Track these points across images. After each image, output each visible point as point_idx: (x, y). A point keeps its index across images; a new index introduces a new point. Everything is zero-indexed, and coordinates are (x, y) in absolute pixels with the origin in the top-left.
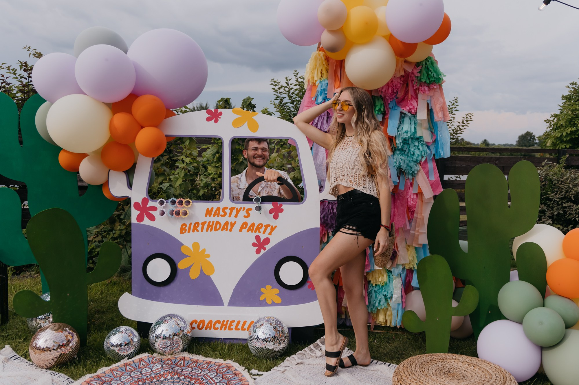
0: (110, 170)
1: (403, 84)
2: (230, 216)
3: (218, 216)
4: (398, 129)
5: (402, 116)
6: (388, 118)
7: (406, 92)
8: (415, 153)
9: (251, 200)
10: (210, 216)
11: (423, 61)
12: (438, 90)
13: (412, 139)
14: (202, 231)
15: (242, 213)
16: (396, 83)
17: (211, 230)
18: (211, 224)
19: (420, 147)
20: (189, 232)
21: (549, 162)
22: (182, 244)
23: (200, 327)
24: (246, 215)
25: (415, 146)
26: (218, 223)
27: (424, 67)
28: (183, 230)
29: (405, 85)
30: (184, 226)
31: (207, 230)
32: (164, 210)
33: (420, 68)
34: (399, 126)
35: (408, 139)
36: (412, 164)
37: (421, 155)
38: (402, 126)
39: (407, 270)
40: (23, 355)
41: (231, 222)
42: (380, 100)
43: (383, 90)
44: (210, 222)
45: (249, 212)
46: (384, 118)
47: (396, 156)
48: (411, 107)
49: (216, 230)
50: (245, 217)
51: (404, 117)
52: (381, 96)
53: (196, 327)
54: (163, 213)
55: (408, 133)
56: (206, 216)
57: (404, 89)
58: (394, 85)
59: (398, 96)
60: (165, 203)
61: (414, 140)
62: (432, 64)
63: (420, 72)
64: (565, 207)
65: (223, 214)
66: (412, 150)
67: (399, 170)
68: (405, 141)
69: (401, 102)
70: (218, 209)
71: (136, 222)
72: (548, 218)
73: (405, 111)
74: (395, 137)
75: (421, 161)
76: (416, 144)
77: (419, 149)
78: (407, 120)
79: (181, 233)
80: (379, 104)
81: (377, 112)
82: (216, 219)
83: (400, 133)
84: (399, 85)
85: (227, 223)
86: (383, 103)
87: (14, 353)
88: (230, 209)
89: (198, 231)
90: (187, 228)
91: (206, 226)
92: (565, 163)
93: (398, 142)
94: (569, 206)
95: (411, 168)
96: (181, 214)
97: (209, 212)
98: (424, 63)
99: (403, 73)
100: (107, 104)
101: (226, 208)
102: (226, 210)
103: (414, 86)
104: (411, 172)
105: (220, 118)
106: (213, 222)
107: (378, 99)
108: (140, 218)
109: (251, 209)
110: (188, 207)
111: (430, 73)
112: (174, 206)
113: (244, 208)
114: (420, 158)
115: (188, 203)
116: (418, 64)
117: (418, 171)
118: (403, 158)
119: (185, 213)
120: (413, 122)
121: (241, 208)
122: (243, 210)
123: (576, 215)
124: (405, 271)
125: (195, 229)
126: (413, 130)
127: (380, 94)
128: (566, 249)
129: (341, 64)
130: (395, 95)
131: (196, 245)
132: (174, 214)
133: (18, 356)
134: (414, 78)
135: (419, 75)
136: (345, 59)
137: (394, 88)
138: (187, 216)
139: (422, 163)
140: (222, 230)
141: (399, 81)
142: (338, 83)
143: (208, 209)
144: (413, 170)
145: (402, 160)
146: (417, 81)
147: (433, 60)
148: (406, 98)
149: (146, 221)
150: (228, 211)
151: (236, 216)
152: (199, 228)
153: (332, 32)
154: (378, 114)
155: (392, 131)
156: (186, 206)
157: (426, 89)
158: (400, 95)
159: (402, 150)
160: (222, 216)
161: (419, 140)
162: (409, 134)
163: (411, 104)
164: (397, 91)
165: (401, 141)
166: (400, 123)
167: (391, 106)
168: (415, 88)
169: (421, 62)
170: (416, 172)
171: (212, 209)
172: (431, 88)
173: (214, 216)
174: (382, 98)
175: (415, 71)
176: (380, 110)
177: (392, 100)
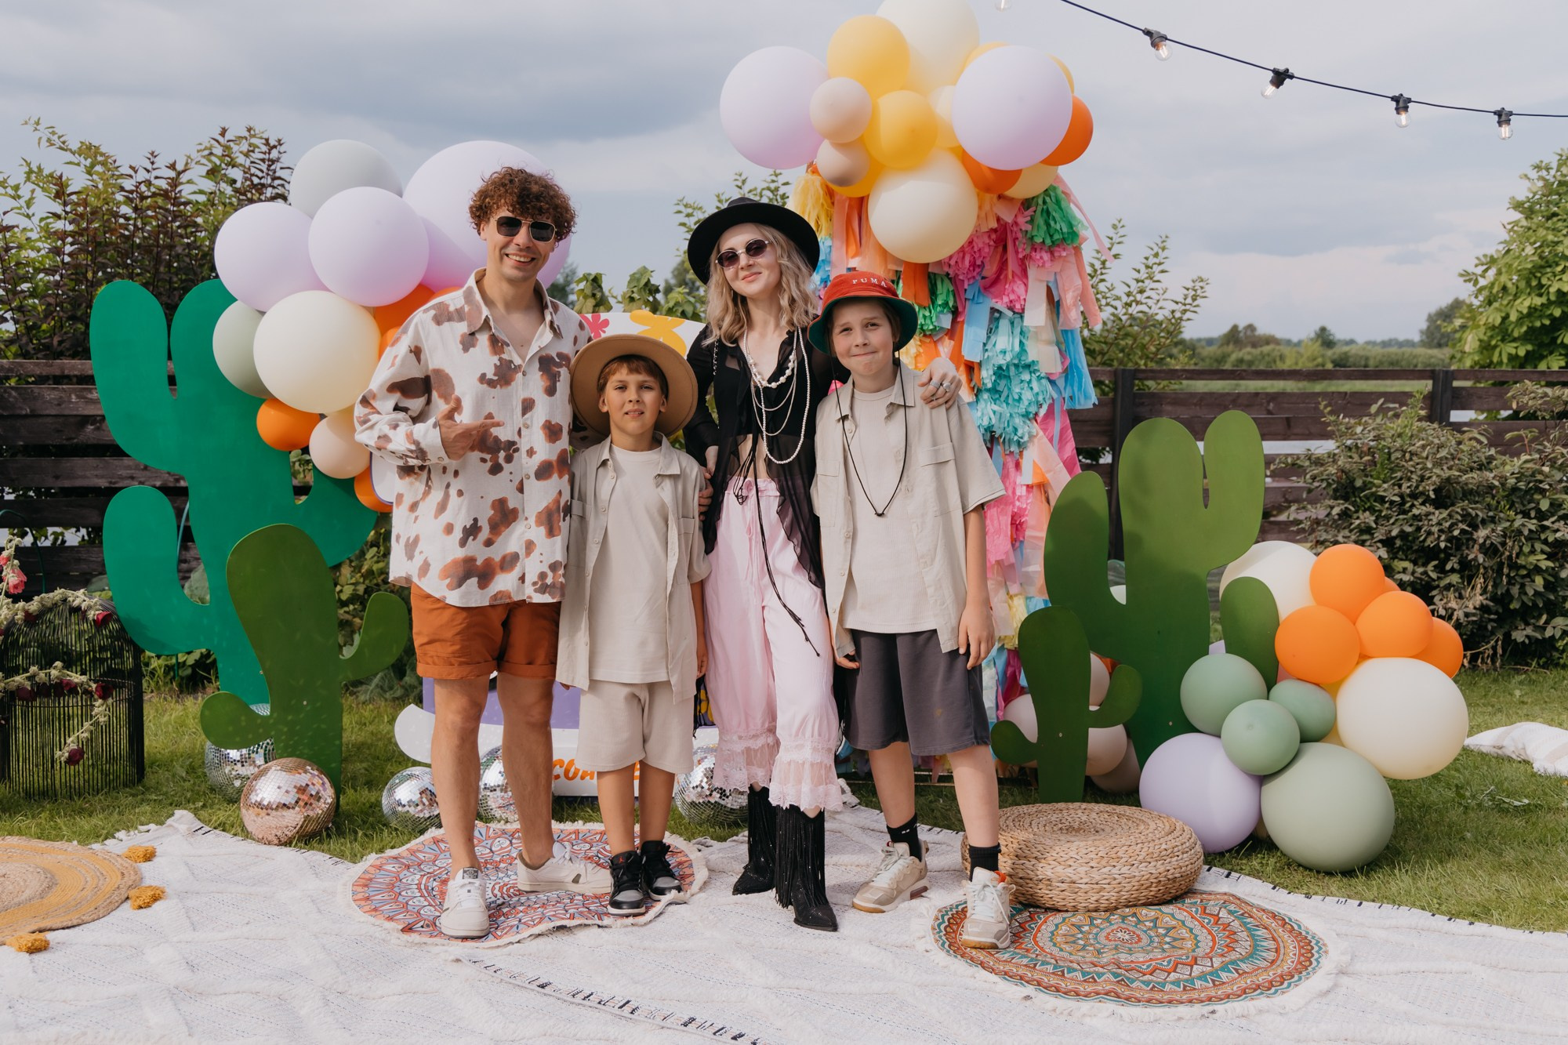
1: (996, 247)
4: (985, 345)
5: (995, 315)
6: (963, 322)
7: (1003, 265)
8: (1023, 397)
11: (1037, 197)
12: (1073, 259)
13: (1016, 366)
16: (981, 245)
19: (1035, 384)
21: (1392, 406)
23: (571, 775)
25: (1022, 381)
27: (1039, 209)
29: (1000, 249)
33: (1030, 212)
34: (989, 338)
35: (1008, 367)
36: (1018, 421)
37: (1037, 402)
38: (993, 339)
39: (1009, 650)
40: (219, 825)
42: (946, 281)
43: (952, 262)
46: (954, 321)
47: (982, 404)
48: (1012, 297)
51: (998, 319)
52: (948, 274)
53: (562, 775)
55: (1007, 354)
57: (998, 257)
58: (976, 249)
59: (985, 273)
61: (1021, 369)
62: (1058, 202)
63: (1032, 221)
64: (1417, 518)
66: (1017, 390)
67: (989, 435)
68: (1001, 373)
69: (992, 285)
72: (1379, 545)
73: (998, 306)
74: (980, 364)
75: (1036, 414)
76: (1026, 376)
77: (1032, 389)
78: (1004, 324)
80: (945, 291)
81: (939, 309)
83: (990, 354)
84: (987, 250)
86: (951, 288)
87: (199, 824)
93: (987, 375)
94: (1428, 514)
95: (1016, 430)
98: (1040, 201)
99: (994, 225)
103: (1020, 250)
104: (1016, 438)
107: (942, 281)
111: (1052, 223)
114: (1033, 409)
116: (1027, 204)
117: (1031, 437)
118: (996, 408)
120: (1017, 331)
123: (1439, 537)
124: (1005, 654)
126: (1017, 348)
127: (946, 269)
129: (860, 205)
130: (977, 270)
133: (209, 828)
134: (1020, 235)
135: (1029, 227)
136: (868, 196)
137: (977, 256)
139: (1039, 420)
141: (987, 241)
142: (853, 248)
144: (1019, 433)
145: (994, 412)
146: (1024, 241)
147: (1059, 192)
148: (1002, 277)
153: (842, 146)
154: (942, 312)
155: (971, 349)
157: (1046, 256)
158: (990, 270)
159: (994, 391)
161: (1032, 369)
162: (1008, 357)
163: (1013, 291)
164: (982, 262)
165: (991, 372)
166: (990, 331)
167: (969, 295)
168: (1021, 256)
169: (1033, 198)
170: (1026, 438)
172: (1056, 254)
174: (950, 279)
175: (1021, 220)
176: (946, 304)
177: (972, 281)
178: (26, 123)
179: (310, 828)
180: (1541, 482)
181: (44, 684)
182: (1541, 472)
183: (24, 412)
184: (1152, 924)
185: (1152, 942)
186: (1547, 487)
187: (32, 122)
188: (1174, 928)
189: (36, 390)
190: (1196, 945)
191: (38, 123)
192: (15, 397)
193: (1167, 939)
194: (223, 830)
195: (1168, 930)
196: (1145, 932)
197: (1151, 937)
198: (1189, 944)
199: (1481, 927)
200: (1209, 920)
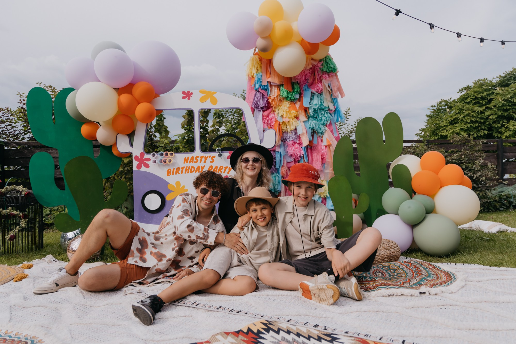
0: (117, 134)
1: (312, 74)
2: (200, 162)
3: (193, 163)
4: (310, 103)
5: (313, 94)
6: (303, 96)
7: (314, 79)
8: (322, 119)
9: (214, 150)
10: (187, 163)
11: (323, 59)
12: (335, 77)
13: (320, 109)
14: (182, 173)
15: (209, 160)
16: (307, 73)
17: (188, 173)
18: (188, 168)
19: (326, 115)
20: (173, 174)
22: (169, 183)
24: (212, 161)
25: (322, 114)
26: (192, 167)
27: (324, 61)
28: (169, 173)
29: (313, 75)
30: (169, 171)
31: (185, 173)
32: (156, 160)
33: (322, 62)
34: (311, 101)
35: (317, 110)
36: (321, 126)
37: (327, 120)
38: (312, 101)
39: (322, 198)
41: (202, 166)
42: (297, 84)
43: (299, 78)
44: (187, 167)
45: (214, 158)
46: (300, 97)
47: (310, 121)
48: (318, 88)
49: (191, 172)
50: (211, 162)
51: (313, 96)
52: (298, 82)
54: (155, 162)
55: (317, 105)
56: (184, 163)
57: (313, 77)
58: (306, 74)
59: (308, 82)
60: (156, 155)
61: (321, 110)
62: (330, 60)
63: (322, 65)
65: (196, 161)
66: (321, 117)
67: (312, 131)
68: (315, 111)
69: (311, 85)
70: (193, 158)
71: (136, 169)
73: (314, 91)
74: (308, 108)
75: (326, 124)
76: (323, 112)
77: (325, 116)
78: (315, 97)
79: (168, 175)
80: (297, 87)
81: (295, 93)
82: (191, 164)
83: (312, 105)
84: (309, 74)
85: (199, 167)
86: (299, 86)
87: (54, 259)
88: (200, 157)
89: (179, 173)
90: (172, 172)
91: (184, 169)
93: (311, 112)
95: (321, 129)
96: (167, 161)
97: (186, 160)
98: (324, 59)
99: (311, 66)
100: (114, 89)
101: (198, 157)
102: (198, 158)
103: (319, 74)
104: (321, 131)
105: (191, 96)
106: (189, 167)
107: (296, 85)
108: (139, 167)
109: (214, 157)
110: (172, 156)
111: (329, 65)
112: (162, 157)
113: (210, 156)
114: (326, 122)
115: (172, 154)
116: (320, 61)
117: (326, 131)
118: (314, 122)
119: (170, 161)
120: (320, 98)
121: (208, 156)
122: (209, 158)
124: (321, 199)
125: (177, 172)
126: (320, 103)
127: (297, 80)
128: (423, 166)
129: (270, 62)
130: (306, 81)
131: (178, 183)
132: (163, 162)
133: (57, 260)
134: (319, 69)
135: (322, 67)
136: (272, 59)
137: (306, 76)
138: (171, 163)
139: (327, 126)
140: (196, 172)
141: (309, 72)
142: (268, 75)
143: (185, 158)
144: (322, 130)
145: (314, 123)
146: (320, 71)
147: (330, 57)
148: (314, 83)
149: (143, 169)
150: (199, 159)
151: (205, 162)
152: (180, 172)
153: (263, 38)
154: (296, 94)
155: (306, 104)
156: (170, 156)
157: (327, 76)
158: (310, 81)
159: (314, 117)
160: (195, 162)
161: (325, 110)
162: (317, 106)
163: (318, 86)
164: (308, 79)
165: (312, 111)
166: (311, 100)
167: (304, 89)
168: (319, 76)
169: (322, 59)
170: (324, 131)
171: (188, 158)
172: (330, 75)
173: (190, 163)
174: (298, 84)
175: (319, 65)
176: (297, 91)
177: (305, 85)
178: (37, 83)
180: (462, 161)
182: (462, 158)
184: (388, 268)
185: (390, 275)
186: (464, 162)
187: (39, 83)
188: (397, 269)
190: (407, 274)
191: (41, 84)
192: (26, 152)
193: (395, 274)
194: (62, 261)
195: (395, 270)
196: (386, 271)
197: (389, 274)
198: (404, 275)
200: (408, 265)
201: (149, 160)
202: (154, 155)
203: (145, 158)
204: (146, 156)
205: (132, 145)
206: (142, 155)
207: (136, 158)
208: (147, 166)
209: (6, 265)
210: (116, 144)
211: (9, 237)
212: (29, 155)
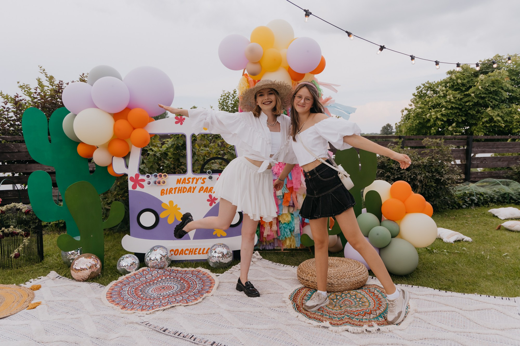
0: (113, 156)
2: (192, 183)
3: (185, 183)
9: (205, 173)
10: (179, 183)
14: (175, 193)
15: (200, 181)
17: (181, 193)
18: (180, 189)
20: (166, 194)
21: (392, 145)
22: (162, 202)
23: (176, 254)
24: (203, 182)
26: (185, 188)
28: (162, 193)
30: (163, 191)
31: (178, 193)
32: (150, 181)
40: (64, 275)
41: (193, 187)
44: (179, 188)
45: (205, 180)
49: (183, 192)
50: (202, 183)
53: (173, 254)
54: (149, 183)
56: (177, 184)
60: (150, 177)
64: (402, 173)
65: (188, 182)
70: (185, 179)
71: (132, 189)
72: (392, 181)
79: (161, 195)
82: (184, 185)
85: (190, 188)
87: (58, 275)
88: (192, 179)
89: (172, 193)
90: (165, 192)
91: (177, 190)
92: (401, 145)
94: (404, 172)
96: (161, 183)
97: (179, 181)
100: (110, 114)
101: (190, 178)
102: (189, 180)
105: (184, 122)
106: (182, 187)
108: (134, 187)
109: (205, 178)
110: (165, 178)
112: (156, 178)
113: (201, 178)
115: (165, 176)
119: (164, 182)
121: (199, 178)
122: (201, 179)
123: (408, 178)
125: (170, 192)
128: (393, 194)
131: (171, 202)
132: (157, 183)
133: (61, 276)
138: (165, 184)
140: (188, 192)
143: (178, 179)
149: (138, 189)
150: (191, 180)
151: (196, 183)
152: (173, 192)
153: (254, 63)
156: (164, 178)
160: (187, 183)
171: (181, 179)
173: (182, 184)
179: (93, 275)
180: (432, 164)
181: (7, 233)
182: (432, 161)
183: (16, 151)
184: (355, 297)
185: (356, 304)
186: (434, 165)
188: (362, 298)
189: (19, 145)
190: (369, 304)
192: (13, 147)
193: (360, 302)
194: (66, 277)
195: (360, 299)
196: (353, 300)
197: (355, 302)
198: (367, 304)
199: (449, 293)
200: (372, 294)
201: (143, 180)
202: (148, 176)
203: (139, 179)
204: (141, 177)
205: (127, 167)
206: (137, 176)
207: (132, 179)
208: (142, 186)
209: (15, 284)
210: (111, 164)
211: (14, 255)
212: (15, 150)
